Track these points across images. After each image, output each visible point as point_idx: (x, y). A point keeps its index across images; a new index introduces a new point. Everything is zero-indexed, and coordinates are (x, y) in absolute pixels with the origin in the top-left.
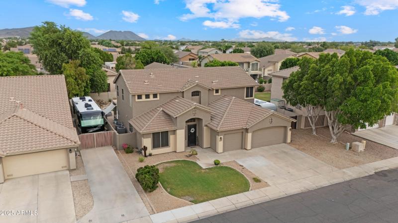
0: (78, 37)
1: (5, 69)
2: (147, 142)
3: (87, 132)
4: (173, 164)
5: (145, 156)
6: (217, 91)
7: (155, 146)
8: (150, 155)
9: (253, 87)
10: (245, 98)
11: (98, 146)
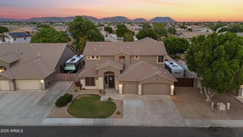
0: (89, 23)
1: (55, 39)
2: (83, 82)
3: (67, 73)
4: (89, 96)
5: (81, 89)
6: (137, 57)
7: (87, 84)
8: (84, 89)
9: (163, 56)
10: (157, 63)
11: (67, 81)
